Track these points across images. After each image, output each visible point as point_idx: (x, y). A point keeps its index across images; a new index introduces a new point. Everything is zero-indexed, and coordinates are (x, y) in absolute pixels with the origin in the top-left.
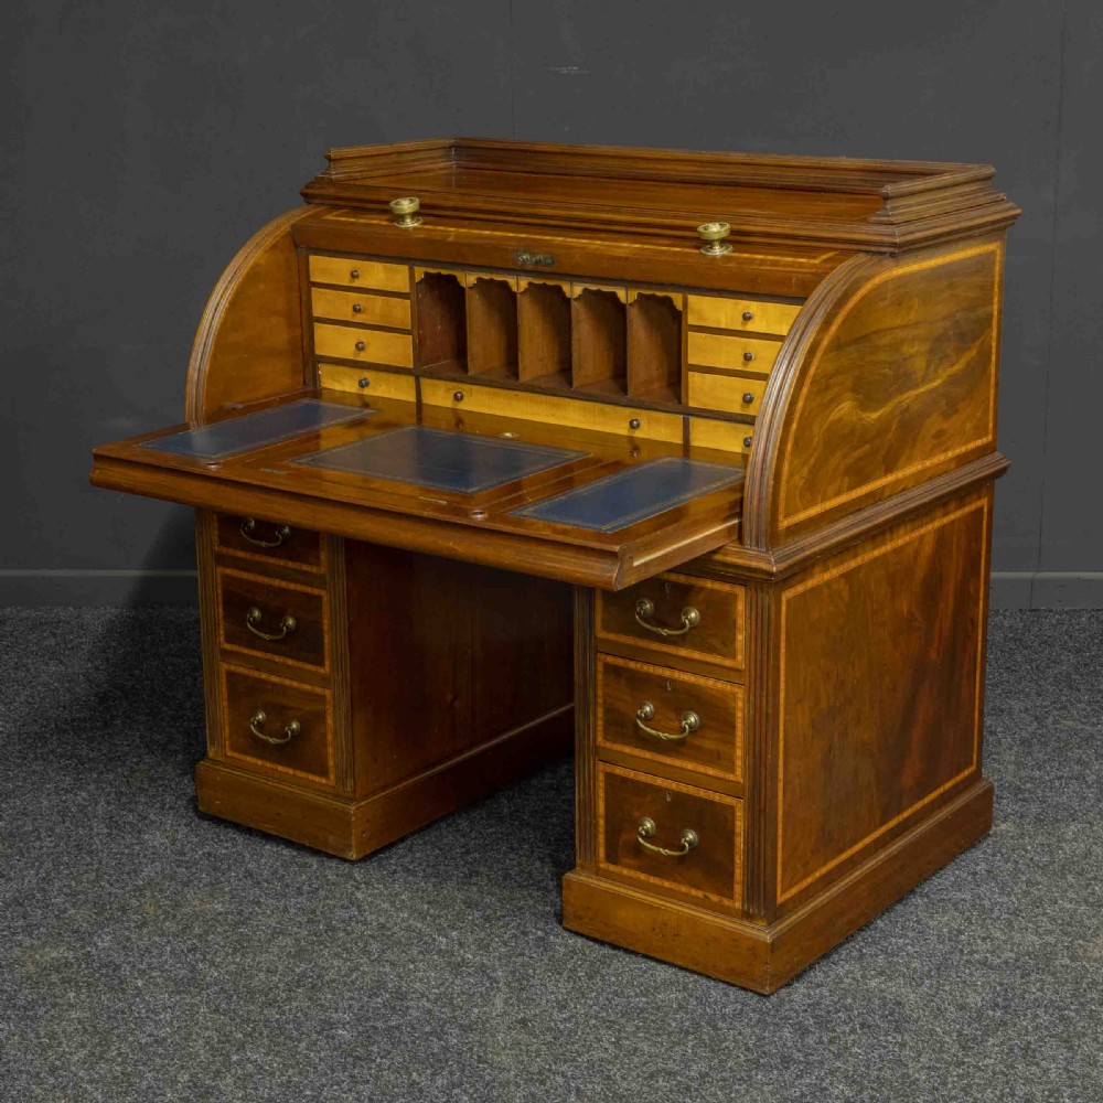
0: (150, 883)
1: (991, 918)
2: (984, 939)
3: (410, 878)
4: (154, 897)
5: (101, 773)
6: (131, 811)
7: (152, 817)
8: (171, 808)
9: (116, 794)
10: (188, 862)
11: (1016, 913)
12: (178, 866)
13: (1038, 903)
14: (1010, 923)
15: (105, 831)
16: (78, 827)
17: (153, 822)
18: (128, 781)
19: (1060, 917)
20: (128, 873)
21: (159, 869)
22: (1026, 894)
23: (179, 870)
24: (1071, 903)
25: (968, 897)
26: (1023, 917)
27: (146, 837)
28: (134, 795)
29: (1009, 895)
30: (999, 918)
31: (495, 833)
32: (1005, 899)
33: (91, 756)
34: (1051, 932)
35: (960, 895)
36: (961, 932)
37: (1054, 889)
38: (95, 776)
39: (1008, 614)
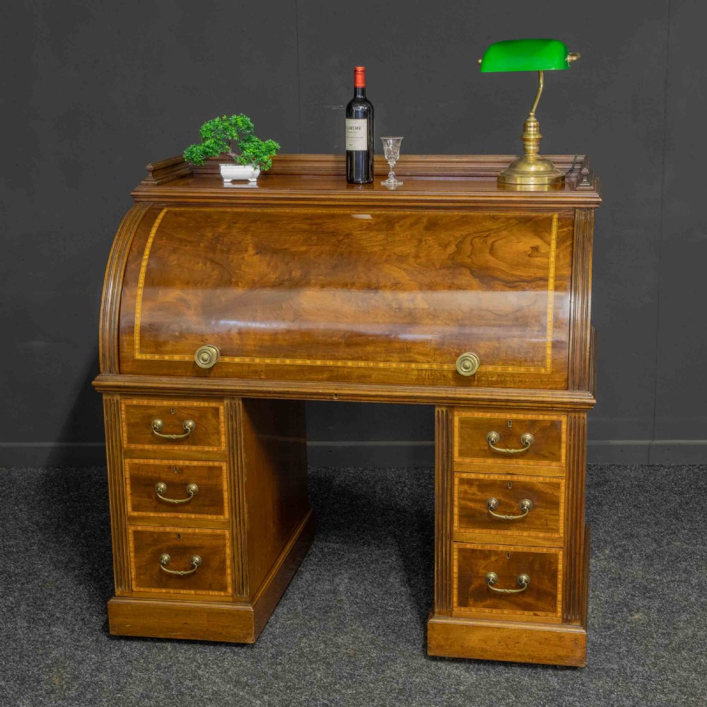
0: (56, 661)
1: (632, 682)
2: (627, 697)
3: (236, 658)
4: (59, 672)
5: (23, 584)
6: (43, 610)
7: (58, 615)
8: (71, 608)
9: (33, 599)
10: (82, 646)
11: (649, 679)
12: (76, 649)
13: (663, 671)
14: (644, 685)
15: (26, 625)
16: (7, 622)
17: (58, 618)
18: (41, 589)
19: (678, 681)
20: (42, 655)
21: (62, 652)
22: (655, 665)
23: (76, 652)
24: (685, 671)
25: (616, 667)
26: (653, 682)
27: (54, 629)
28: (46, 599)
29: (643, 665)
30: (637, 682)
31: (293, 624)
32: (641, 669)
33: (17, 572)
34: (673, 692)
35: (610, 666)
36: (612, 692)
37: (674, 661)
38: (19, 586)
39: (633, 468)
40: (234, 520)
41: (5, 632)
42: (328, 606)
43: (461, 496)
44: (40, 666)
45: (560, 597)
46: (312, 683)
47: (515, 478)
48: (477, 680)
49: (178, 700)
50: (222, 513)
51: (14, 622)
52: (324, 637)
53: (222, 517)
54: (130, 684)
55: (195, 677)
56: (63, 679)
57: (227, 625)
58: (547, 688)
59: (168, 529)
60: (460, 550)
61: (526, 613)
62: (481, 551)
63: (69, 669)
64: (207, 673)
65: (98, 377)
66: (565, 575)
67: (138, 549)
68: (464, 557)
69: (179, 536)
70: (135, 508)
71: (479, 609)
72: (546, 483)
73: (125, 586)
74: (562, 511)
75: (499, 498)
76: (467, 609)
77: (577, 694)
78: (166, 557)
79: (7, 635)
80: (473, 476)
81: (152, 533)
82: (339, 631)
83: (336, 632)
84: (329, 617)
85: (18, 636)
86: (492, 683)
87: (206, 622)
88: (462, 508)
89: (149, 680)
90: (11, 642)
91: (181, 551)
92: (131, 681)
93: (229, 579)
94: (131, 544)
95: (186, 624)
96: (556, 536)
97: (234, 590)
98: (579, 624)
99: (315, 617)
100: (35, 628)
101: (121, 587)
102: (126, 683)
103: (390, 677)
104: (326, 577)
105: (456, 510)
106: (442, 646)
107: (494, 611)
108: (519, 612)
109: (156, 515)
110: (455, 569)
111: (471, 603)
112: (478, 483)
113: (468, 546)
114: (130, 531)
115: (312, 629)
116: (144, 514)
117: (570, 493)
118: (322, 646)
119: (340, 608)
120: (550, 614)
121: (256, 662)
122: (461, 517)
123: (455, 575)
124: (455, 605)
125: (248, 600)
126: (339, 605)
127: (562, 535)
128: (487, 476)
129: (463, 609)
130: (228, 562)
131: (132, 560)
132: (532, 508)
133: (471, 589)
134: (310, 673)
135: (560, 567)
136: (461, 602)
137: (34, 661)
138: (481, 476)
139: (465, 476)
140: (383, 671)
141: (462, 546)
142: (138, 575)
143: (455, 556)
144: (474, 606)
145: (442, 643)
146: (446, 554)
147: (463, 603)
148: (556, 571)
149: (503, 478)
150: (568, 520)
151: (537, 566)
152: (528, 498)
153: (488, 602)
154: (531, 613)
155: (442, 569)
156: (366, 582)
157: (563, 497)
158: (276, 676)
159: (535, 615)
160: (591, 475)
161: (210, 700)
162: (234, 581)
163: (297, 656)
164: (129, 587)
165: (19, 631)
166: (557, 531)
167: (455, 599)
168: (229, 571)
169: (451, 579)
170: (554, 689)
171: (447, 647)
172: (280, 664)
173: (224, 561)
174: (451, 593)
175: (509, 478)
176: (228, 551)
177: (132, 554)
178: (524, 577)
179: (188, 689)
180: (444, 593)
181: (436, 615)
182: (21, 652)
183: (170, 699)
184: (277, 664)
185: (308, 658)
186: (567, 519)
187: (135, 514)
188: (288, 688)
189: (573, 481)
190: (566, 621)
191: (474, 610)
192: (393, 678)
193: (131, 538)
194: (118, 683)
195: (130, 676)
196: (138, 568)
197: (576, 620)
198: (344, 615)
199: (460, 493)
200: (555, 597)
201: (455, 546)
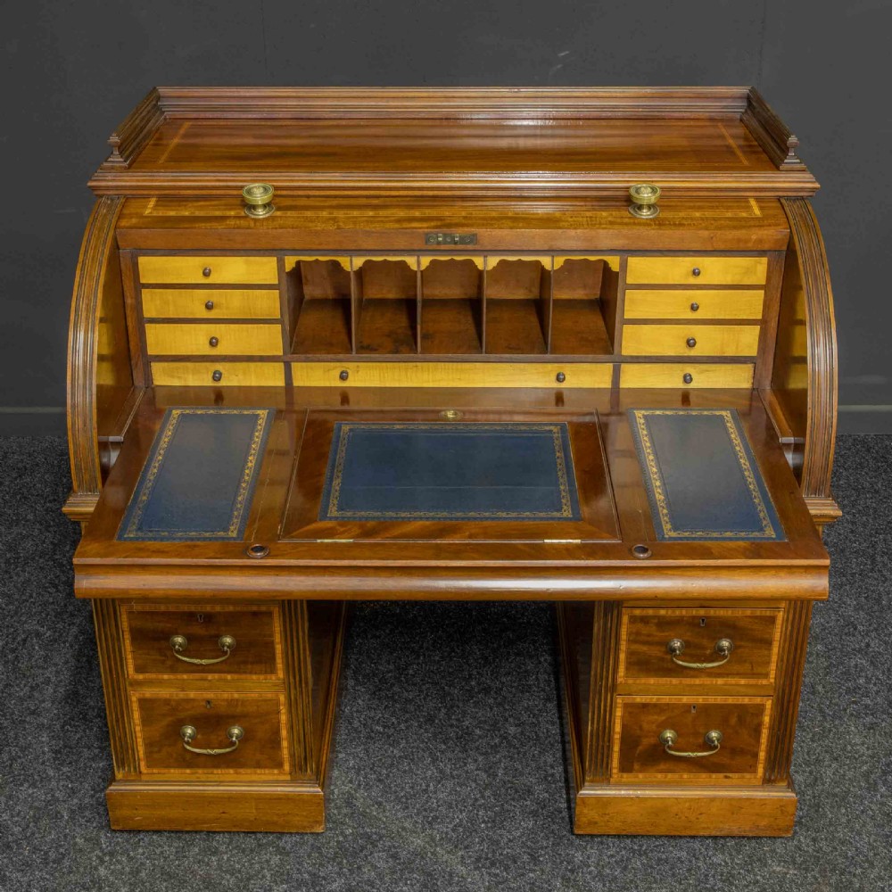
40: (292, 680)
43: (631, 638)
45: (762, 755)
47: (712, 612)
50: (273, 671)
53: (274, 677)
57: (286, 812)
59: (192, 695)
60: (626, 706)
61: (714, 776)
62: (655, 705)
65: (71, 500)
66: (771, 728)
67: (146, 721)
68: (630, 713)
69: (209, 702)
70: (139, 669)
71: (647, 775)
72: (756, 617)
73: (129, 766)
74: (775, 650)
75: (686, 638)
76: (630, 775)
78: (189, 731)
80: (650, 612)
81: (167, 702)
87: (254, 811)
88: (630, 654)
91: (212, 721)
93: (285, 753)
94: (136, 715)
95: (224, 813)
96: (764, 682)
97: (293, 766)
98: (785, 784)
101: (124, 769)
105: (622, 656)
106: (596, 823)
107: (670, 775)
108: (704, 775)
109: (172, 677)
110: (618, 728)
111: (636, 766)
112: (656, 621)
113: (639, 699)
114: (134, 699)
116: (153, 676)
117: (789, 628)
120: (748, 776)
122: (629, 665)
123: (617, 736)
124: (615, 771)
125: (314, 777)
127: (772, 681)
128: (670, 612)
129: (625, 775)
130: (284, 733)
131: (139, 735)
132: (732, 649)
133: (638, 752)
135: (767, 719)
136: (623, 768)
138: (663, 612)
139: (637, 612)
141: (629, 699)
142: (149, 755)
143: (619, 713)
144: (641, 772)
145: (597, 818)
146: (605, 711)
147: (626, 767)
148: (760, 725)
149: (694, 612)
150: (782, 660)
151: (733, 720)
152: (727, 636)
153: (662, 766)
154: (721, 775)
155: (598, 729)
157: (778, 634)
159: (726, 777)
162: (292, 756)
164: (135, 768)
166: (766, 675)
167: (615, 763)
168: (285, 744)
169: (610, 740)
171: (603, 824)
173: (277, 732)
174: (609, 756)
175: (702, 612)
176: (283, 718)
177: (138, 728)
178: (714, 735)
180: (599, 757)
181: (586, 784)
186: (780, 659)
187: (141, 677)
189: (794, 614)
190: (768, 781)
191: (641, 776)
193: (135, 706)
196: (149, 745)
197: (782, 780)
199: (629, 634)
200: (756, 755)
201: (619, 700)
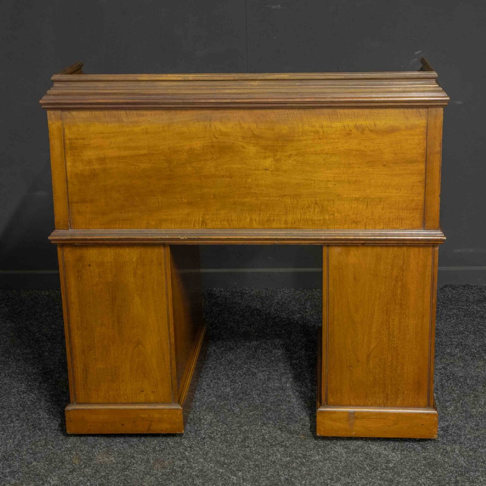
41: (31, 422)
42: (279, 400)
44: (62, 450)
46: (274, 462)
48: (401, 459)
49: (173, 477)
51: (38, 413)
52: (279, 425)
54: (134, 463)
55: (184, 458)
56: (81, 460)
58: (457, 465)
63: (85, 452)
64: (192, 454)
77: (480, 470)
79: (33, 425)
82: (290, 420)
83: (288, 421)
84: (281, 409)
85: (42, 426)
86: (413, 461)
89: (148, 461)
90: (38, 431)
92: (134, 461)
99: (270, 409)
100: (54, 419)
102: (130, 463)
103: (334, 457)
104: (275, 376)
115: (270, 419)
118: (279, 432)
119: (289, 401)
121: (229, 445)
126: (288, 399)
134: (272, 454)
137: (57, 445)
140: (328, 452)
156: (306, 381)
158: (246, 457)
160: (473, 293)
161: (197, 476)
163: (260, 441)
165: (42, 420)
170: (462, 466)
172: (248, 447)
179: (180, 467)
182: (46, 438)
183: (166, 476)
184: (246, 447)
185: (269, 442)
188: (257, 466)
192: (336, 457)
194: (124, 463)
195: (133, 457)
198: (293, 407)
